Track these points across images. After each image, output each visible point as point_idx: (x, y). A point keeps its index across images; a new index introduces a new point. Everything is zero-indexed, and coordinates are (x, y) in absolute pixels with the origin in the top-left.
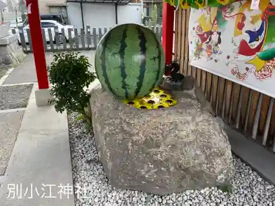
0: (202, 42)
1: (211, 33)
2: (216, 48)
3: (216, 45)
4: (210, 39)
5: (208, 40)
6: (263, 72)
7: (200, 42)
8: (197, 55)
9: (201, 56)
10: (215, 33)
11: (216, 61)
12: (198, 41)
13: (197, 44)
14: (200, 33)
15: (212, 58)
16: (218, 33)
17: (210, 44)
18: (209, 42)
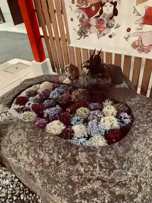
0: (90, 17)
1: (102, 5)
4: (101, 12)
5: (98, 14)
7: (86, 18)
8: (82, 33)
9: (88, 34)
10: (108, 4)
11: (110, 36)
12: (83, 17)
13: (81, 21)
14: (83, 7)
15: (104, 34)
16: (112, 3)
17: (101, 18)
18: (99, 16)
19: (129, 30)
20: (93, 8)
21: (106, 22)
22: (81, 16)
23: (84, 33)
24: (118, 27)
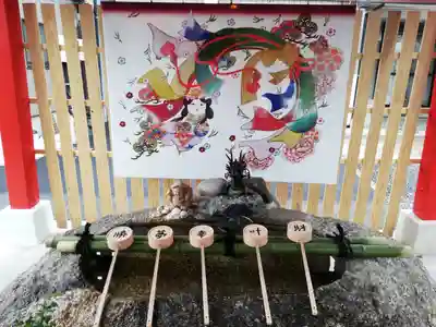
0: (162, 120)
1: (187, 102)
2: (202, 127)
3: (203, 122)
4: (185, 113)
5: (179, 115)
6: (299, 149)
8: (145, 147)
9: (158, 148)
10: (197, 102)
11: (202, 150)
12: (149, 120)
13: (143, 126)
14: (151, 103)
15: (191, 147)
16: (203, 100)
17: (184, 120)
18: (181, 119)
19: (233, 138)
20: (170, 107)
21: (193, 127)
22: (144, 119)
23: (149, 146)
24: (214, 134)
